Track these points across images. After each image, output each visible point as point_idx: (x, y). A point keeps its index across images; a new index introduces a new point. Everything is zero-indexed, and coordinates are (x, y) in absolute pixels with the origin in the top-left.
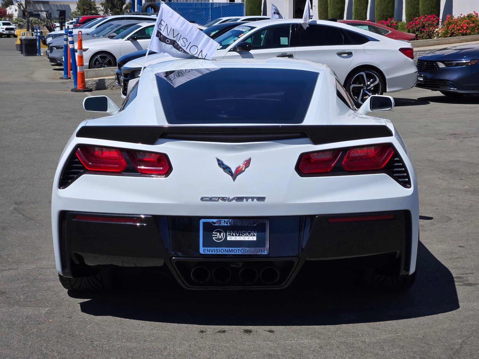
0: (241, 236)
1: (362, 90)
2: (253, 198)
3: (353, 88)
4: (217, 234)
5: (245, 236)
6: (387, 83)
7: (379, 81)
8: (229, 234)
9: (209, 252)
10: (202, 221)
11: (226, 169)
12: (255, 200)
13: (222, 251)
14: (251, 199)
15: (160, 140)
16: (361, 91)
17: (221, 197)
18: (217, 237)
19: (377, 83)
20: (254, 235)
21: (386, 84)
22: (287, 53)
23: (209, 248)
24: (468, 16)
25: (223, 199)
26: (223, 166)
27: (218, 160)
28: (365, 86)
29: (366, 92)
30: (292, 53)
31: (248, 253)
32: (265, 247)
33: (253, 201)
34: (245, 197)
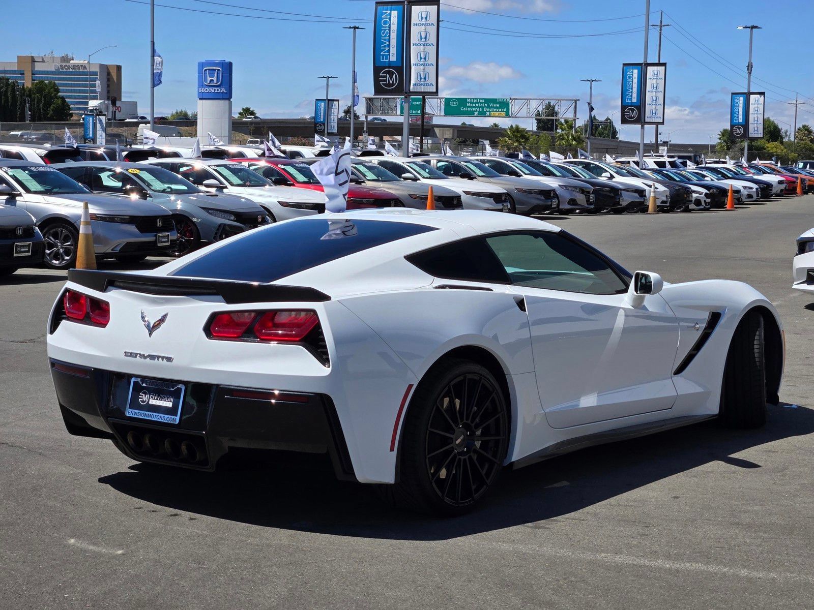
0: (161, 400)
2: (163, 358)
4: (142, 396)
5: (164, 401)
8: (151, 397)
9: (132, 414)
10: (133, 380)
12: (165, 359)
13: (143, 415)
14: (161, 359)
15: (110, 288)
18: (142, 398)
20: (171, 401)
23: (134, 411)
25: (141, 355)
27: (142, 313)
31: (162, 421)
32: (176, 416)
33: (163, 360)
34: (156, 356)
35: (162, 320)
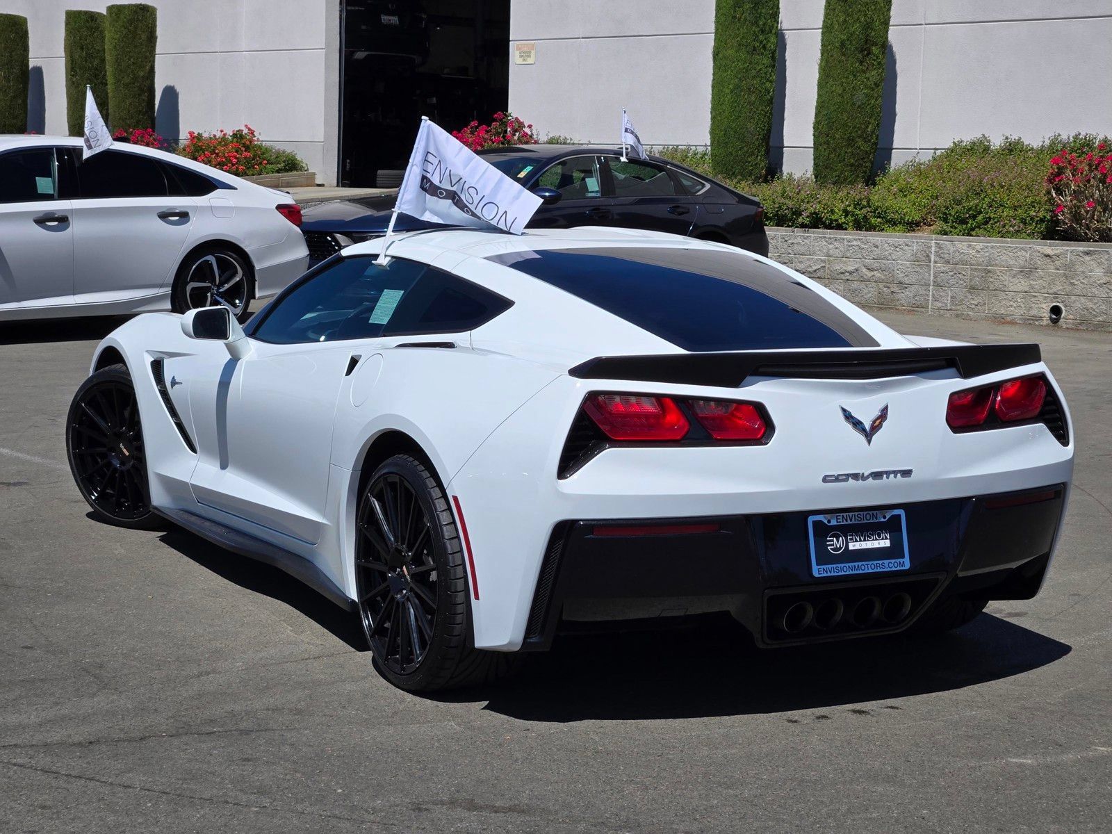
0: (868, 540)
1: (209, 294)
2: (895, 473)
3: (193, 289)
4: (833, 541)
5: (873, 540)
6: (257, 278)
7: (243, 275)
8: (850, 539)
9: (827, 572)
10: (811, 519)
11: (857, 424)
12: (899, 475)
13: (845, 569)
14: (893, 475)
15: (748, 379)
16: (207, 296)
17: (851, 474)
18: (833, 545)
19: (238, 279)
20: (886, 538)
21: (255, 280)
22: (55, 214)
23: (825, 567)
24: (235, 135)
25: (856, 476)
26: (854, 421)
27: (844, 410)
28: (215, 285)
29: (217, 297)
30: (67, 214)
31: (882, 570)
32: (903, 557)
33: (895, 477)
34: (885, 472)
35: (883, 415)
